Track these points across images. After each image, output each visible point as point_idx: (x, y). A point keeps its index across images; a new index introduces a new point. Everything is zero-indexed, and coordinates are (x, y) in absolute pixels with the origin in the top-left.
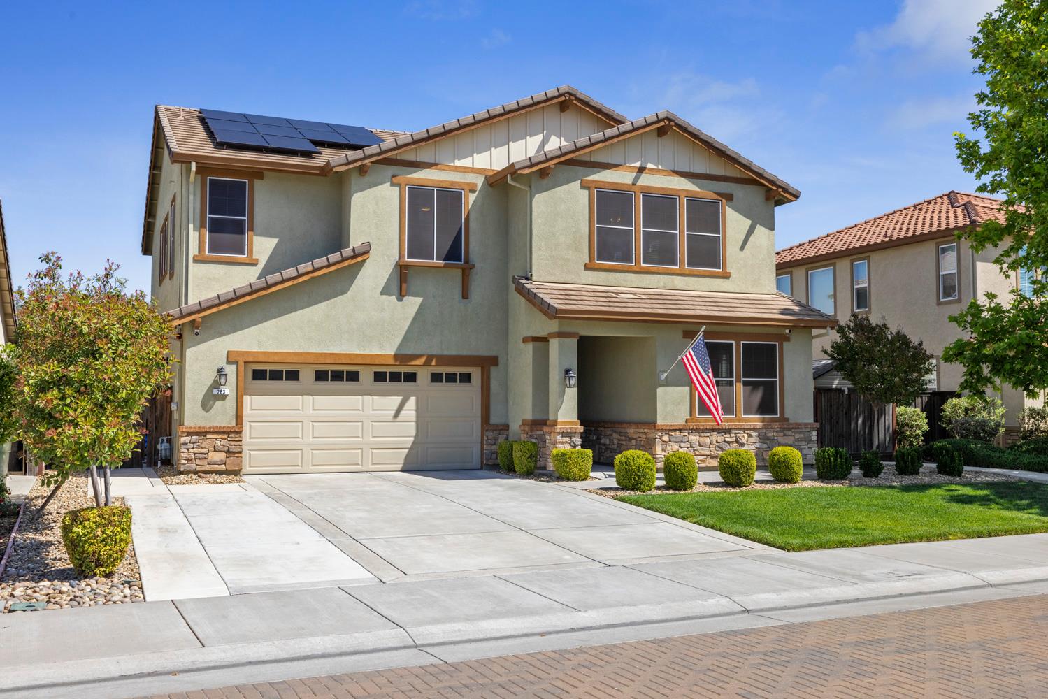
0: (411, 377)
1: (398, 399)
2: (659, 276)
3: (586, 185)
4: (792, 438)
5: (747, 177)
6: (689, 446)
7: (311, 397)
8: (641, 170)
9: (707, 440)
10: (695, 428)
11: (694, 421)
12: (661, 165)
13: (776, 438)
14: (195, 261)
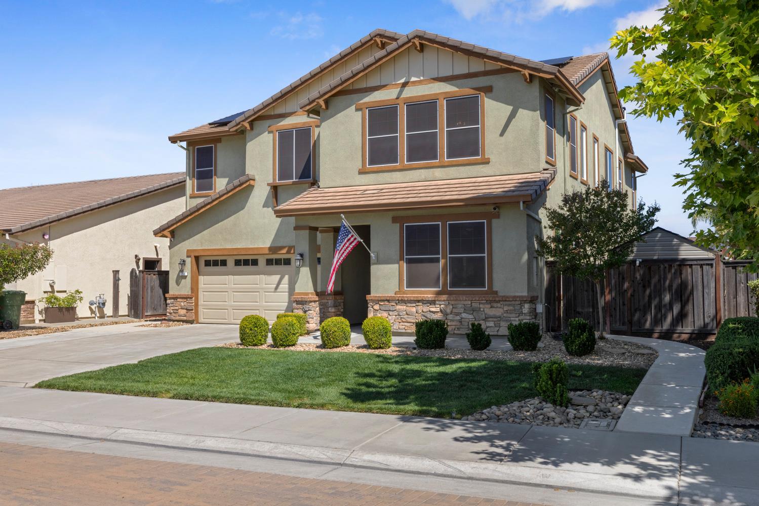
0: (287, 262)
1: (278, 277)
2: (420, 170)
3: (359, 108)
4: (501, 310)
5: (499, 67)
6: (397, 314)
7: (232, 276)
8: (404, 85)
9: (414, 310)
10: (400, 299)
11: (401, 293)
12: (423, 77)
13: (482, 309)
14: (191, 197)
